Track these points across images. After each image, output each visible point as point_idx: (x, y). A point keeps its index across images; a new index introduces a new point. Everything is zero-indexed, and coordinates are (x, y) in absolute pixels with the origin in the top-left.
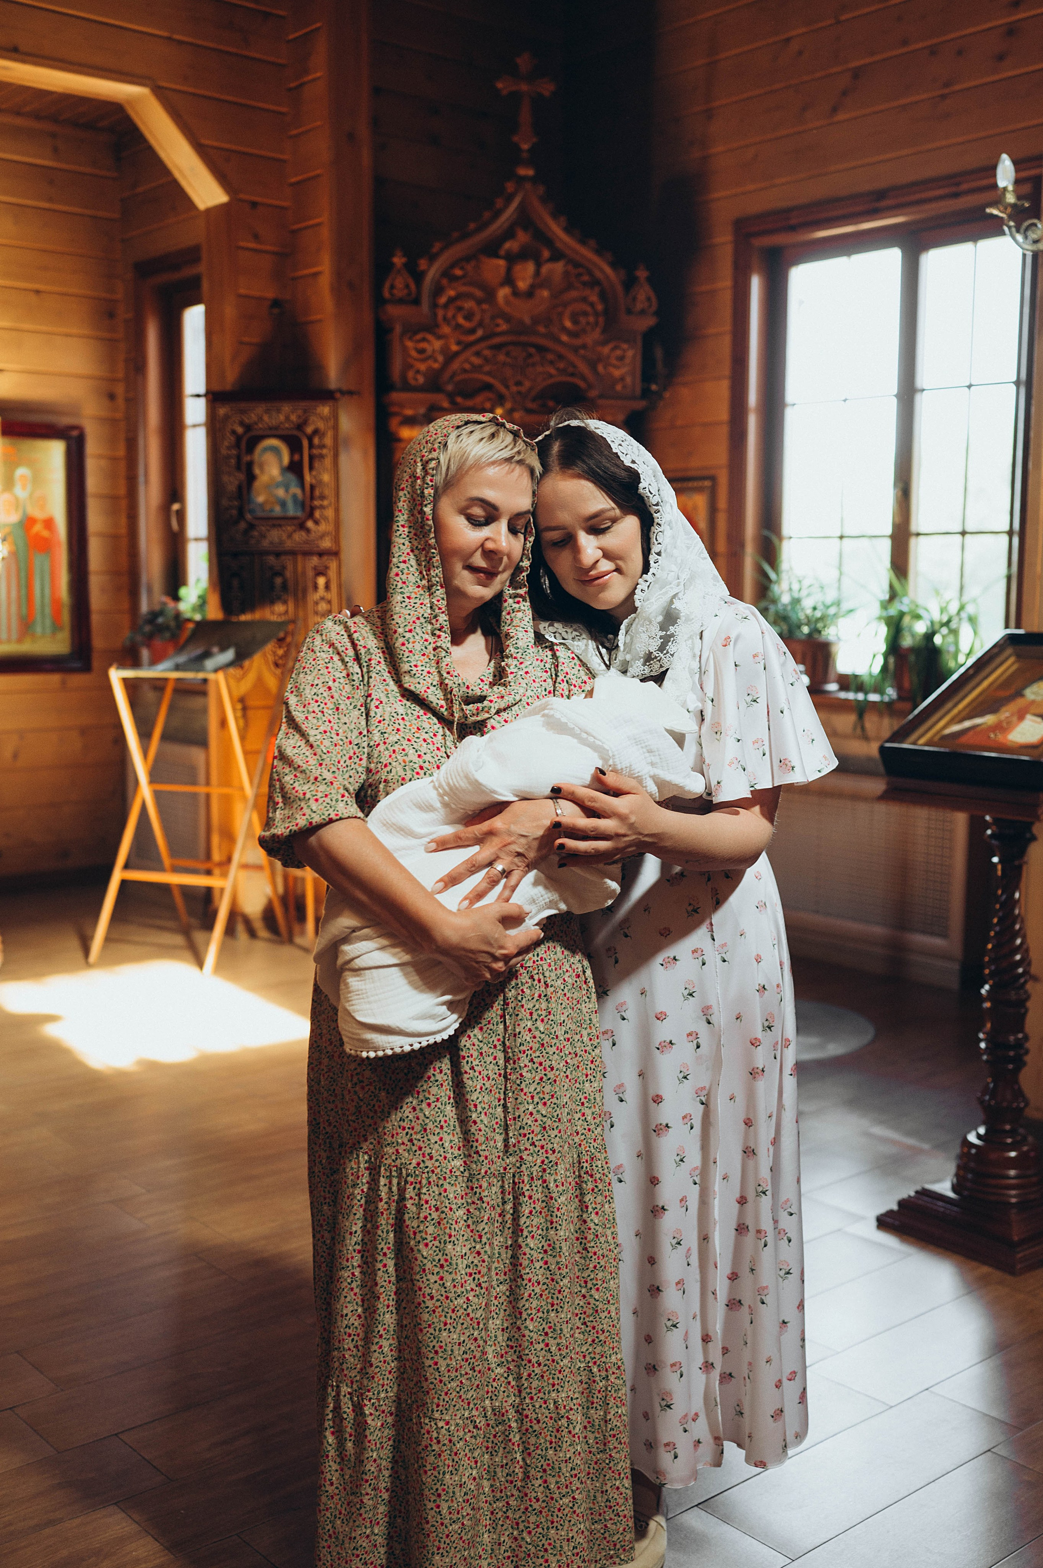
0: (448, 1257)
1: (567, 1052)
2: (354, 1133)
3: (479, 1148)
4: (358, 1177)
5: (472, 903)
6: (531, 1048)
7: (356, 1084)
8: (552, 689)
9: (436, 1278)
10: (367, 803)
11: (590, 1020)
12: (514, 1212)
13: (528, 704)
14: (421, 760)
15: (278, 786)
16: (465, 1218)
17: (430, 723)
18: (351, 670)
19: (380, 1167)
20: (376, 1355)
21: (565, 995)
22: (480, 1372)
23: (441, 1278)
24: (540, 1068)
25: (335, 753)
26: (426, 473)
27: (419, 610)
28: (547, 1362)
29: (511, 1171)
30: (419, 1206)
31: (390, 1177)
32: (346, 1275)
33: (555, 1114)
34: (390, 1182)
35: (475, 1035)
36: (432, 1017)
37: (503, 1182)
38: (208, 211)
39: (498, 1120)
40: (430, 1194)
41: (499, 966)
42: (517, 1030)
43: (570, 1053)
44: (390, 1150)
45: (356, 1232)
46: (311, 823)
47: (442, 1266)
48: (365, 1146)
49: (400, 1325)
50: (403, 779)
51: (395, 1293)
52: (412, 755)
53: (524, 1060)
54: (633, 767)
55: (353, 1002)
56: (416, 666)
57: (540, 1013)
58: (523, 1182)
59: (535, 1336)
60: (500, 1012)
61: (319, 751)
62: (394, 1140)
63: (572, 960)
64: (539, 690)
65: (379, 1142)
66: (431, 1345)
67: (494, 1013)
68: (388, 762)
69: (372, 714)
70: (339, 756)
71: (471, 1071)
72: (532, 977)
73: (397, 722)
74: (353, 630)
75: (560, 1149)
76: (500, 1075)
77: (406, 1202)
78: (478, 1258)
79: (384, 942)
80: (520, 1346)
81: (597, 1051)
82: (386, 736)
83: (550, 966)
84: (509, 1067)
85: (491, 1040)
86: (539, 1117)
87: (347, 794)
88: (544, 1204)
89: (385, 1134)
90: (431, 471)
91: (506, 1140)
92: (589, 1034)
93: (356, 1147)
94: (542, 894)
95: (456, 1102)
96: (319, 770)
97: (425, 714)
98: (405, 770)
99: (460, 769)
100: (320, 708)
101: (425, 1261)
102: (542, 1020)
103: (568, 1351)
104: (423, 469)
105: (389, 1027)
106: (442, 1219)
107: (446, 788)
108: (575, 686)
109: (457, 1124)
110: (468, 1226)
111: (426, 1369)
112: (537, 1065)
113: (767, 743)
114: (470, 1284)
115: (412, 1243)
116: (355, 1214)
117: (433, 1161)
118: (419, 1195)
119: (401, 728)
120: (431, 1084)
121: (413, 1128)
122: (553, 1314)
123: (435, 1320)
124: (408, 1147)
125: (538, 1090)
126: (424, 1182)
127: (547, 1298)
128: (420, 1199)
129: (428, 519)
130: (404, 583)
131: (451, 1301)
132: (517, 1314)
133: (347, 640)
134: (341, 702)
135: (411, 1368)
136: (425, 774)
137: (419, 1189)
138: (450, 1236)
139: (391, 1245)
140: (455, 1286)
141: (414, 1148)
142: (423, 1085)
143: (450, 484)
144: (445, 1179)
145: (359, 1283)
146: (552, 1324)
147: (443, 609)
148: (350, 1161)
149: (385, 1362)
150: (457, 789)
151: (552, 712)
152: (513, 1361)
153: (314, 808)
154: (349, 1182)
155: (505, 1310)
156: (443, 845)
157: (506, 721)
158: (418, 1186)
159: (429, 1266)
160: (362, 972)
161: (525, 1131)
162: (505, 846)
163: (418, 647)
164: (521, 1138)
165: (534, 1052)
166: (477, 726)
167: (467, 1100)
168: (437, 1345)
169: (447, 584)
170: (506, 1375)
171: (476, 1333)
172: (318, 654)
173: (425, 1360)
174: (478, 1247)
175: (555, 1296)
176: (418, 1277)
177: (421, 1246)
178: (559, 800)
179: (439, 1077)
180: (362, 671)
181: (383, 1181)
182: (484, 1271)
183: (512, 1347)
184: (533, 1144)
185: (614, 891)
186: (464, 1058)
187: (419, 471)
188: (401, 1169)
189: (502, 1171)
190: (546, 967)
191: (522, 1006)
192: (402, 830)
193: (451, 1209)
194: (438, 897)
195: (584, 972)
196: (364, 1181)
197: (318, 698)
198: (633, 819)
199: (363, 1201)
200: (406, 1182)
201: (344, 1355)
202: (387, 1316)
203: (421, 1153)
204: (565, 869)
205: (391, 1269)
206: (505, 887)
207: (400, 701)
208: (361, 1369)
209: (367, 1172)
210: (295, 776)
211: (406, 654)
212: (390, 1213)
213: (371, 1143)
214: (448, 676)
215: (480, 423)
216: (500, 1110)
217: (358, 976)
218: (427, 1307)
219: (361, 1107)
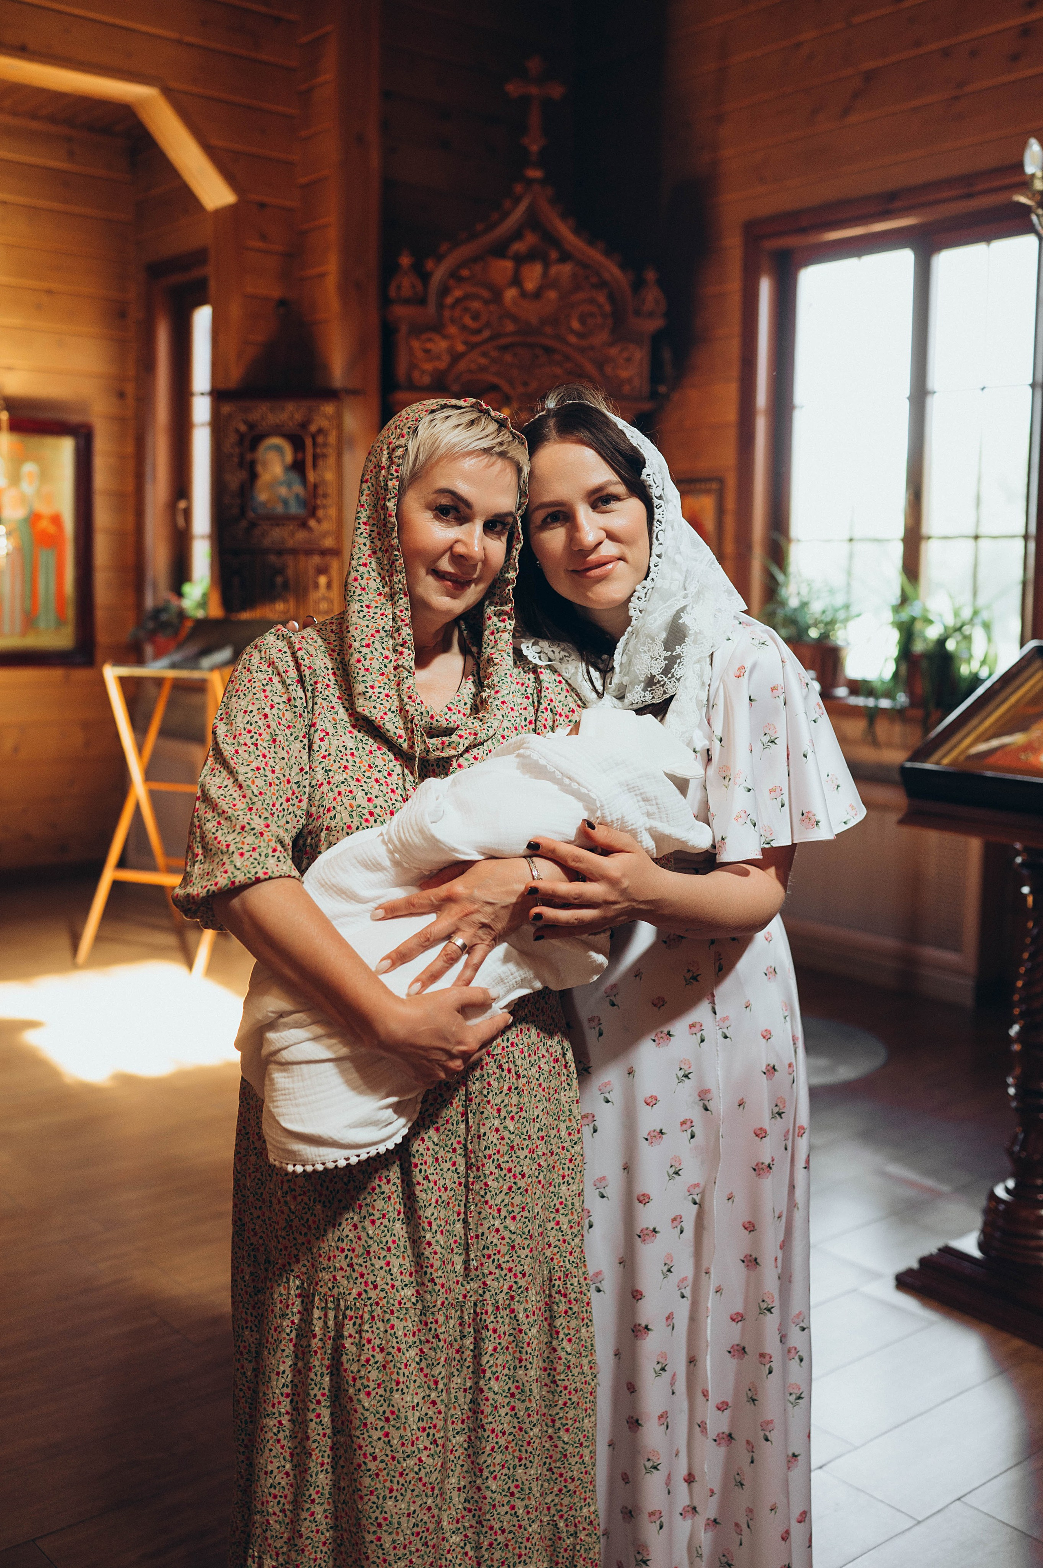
0: (395, 1409)
1: (540, 1153)
2: (284, 1252)
3: (435, 1275)
4: (288, 1306)
5: (425, 986)
6: (498, 1152)
7: (287, 1192)
8: (533, 718)
9: (379, 1434)
10: (306, 853)
11: (570, 1111)
12: (475, 1348)
13: (503, 737)
14: (371, 805)
15: (198, 834)
16: (417, 1359)
17: (385, 759)
18: (294, 694)
19: (314, 1295)
20: (307, 1523)
21: (540, 1085)
22: (434, 1547)
23: (387, 1435)
24: (508, 1175)
25: (269, 794)
26: (392, 463)
27: (379, 621)
28: (513, 1529)
29: (472, 1299)
30: (360, 1346)
31: (325, 1309)
32: (272, 1423)
33: (526, 1230)
34: (326, 1315)
35: (430, 1138)
36: (375, 1123)
37: (462, 1311)
38: (218, 212)
39: (458, 1238)
40: (374, 1332)
41: (457, 1064)
42: (482, 1131)
43: (544, 1154)
44: (326, 1276)
45: (284, 1372)
46: (233, 883)
47: (387, 1420)
48: (296, 1268)
49: (336, 1486)
50: (349, 827)
51: (331, 1449)
52: (361, 799)
53: (490, 1167)
54: (626, 819)
55: (279, 1103)
56: (372, 687)
57: (509, 1109)
58: (486, 1313)
59: (498, 1497)
60: (461, 1109)
61: (249, 794)
62: (331, 1264)
63: (549, 1043)
64: (518, 720)
65: (313, 1265)
66: (373, 1516)
67: (453, 1111)
68: (332, 805)
69: (315, 747)
70: (274, 798)
71: (425, 1182)
72: (500, 1067)
73: (345, 758)
74: (297, 646)
75: (531, 1271)
76: (460, 1184)
77: (345, 1341)
78: (433, 1409)
79: (318, 1030)
80: (480, 1509)
81: (577, 1148)
82: (331, 774)
83: (522, 1052)
84: (472, 1175)
85: (449, 1143)
86: (507, 1234)
87: (279, 848)
88: (512, 1338)
89: (320, 1256)
90: (396, 460)
91: (466, 1262)
92: (568, 1128)
93: (286, 1269)
94: (513, 972)
95: (408, 1218)
96: (249, 816)
97: (379, 749)
98: (351, 816)
99: (413, 822)
100: (253, 740)
101: (367, 1414)
102: (512, 1118)
103: (538, 1513)
104: (390, 457)
105: (320, 1137)
106: (387, 1362)
107: (397, 843)
108: (561, 715)
109: (407, 1244)
110: (422, 1370)
111: (367, 1545)
112: (505, 1172)
113: (785, 791)
114: (424, 1441)
115: (351, 1391)
116: (283, 1351)
117: (378, 1291)
118: (360, 1332)
119: (349, 765)
120: (375, 1197)
121: (353, 1250)
122: (520, 1471)
123: (378, 1486)
124: (347, 1274)
125: (506, 1201)
126: (366, 1316)
127: (514, 1451)
128: (361, 1337)
129: (390, 516)
130: (364, 589)
131: (399, 1462)
132: (477, 1470)
133: (290, 659)
134: (278, 732)
135: (350, 1542)
136: (375, 821)
137: (360, 1325)
138: (398, 1383)
139: (326, 1391)
140: (403, 1445)
141: (355, 1275)
142: (366, 1198)
143: (417, 476)
144: (392, 1312)
145: (287, 1433)
146: (519, 1483)
147: (407, 621)
148: (279, 1285)
149: (318, 1531)
150: (410, 845)
151: (528, 752)
152: (471, 1526)
153: (238, 865)
154: (277, 1310)
155: (462, 1466)
156: (392, 912)
157: (475, 758)
158: (359, 1321)
159: (371, 1419)
160: (290, 1067)
161: (490, 1252)
162: (466, 915)
163: (376, 665)
164: (484, 1260)
165: (502, 1156)
166: (441, 763)
167: (420, 1217)
168: (380, 1517)
169: (410, 592)
170: (462, 1544)
171: (429, 1501)
172: (255, 675)
173: (366, 1535)
174: (433, 1395)
175: (523, 1449)
176: (358, 1433)
177: (362, 1396)
178: (534, 859)
179: (386, 1188)
180: (306, 696)
181: (317, 1313)
182: (440, 1424)
183: (470, 1511)
184: (499, 1267)
185: (601, 965)
186: (416, 1166)
187: (384, 460)
188: (338, 1300)
189: (461, 1299)
190: (516, 1055)
191: (489, 1102)
192: (344, 893)
193: (399, 1350)
194: (384, 978)
195: (564, 1055)
196: (295, 1310)
197: (251, 728)
198: (626, 883)
199: (293, 1335)
200: (344, 1316)
201: (268, 1521)
202: (321, 1476)
203: (363, 1280)
204: (541, 942)
205: (326, 1420)
206: (466, 965)
207: (350, 732)
208: (289, 1539)
209: (299, 1300)
210: (219, 823)
211: (362, 672)
212: (325, 1353)
213: (304, 1266)
214: (410, 701)
215: (460, 408)
216: (459, 1226)
217: (285, 1071)
218: (369, 1470)
219: (292, 1221)
